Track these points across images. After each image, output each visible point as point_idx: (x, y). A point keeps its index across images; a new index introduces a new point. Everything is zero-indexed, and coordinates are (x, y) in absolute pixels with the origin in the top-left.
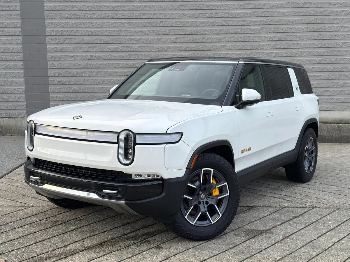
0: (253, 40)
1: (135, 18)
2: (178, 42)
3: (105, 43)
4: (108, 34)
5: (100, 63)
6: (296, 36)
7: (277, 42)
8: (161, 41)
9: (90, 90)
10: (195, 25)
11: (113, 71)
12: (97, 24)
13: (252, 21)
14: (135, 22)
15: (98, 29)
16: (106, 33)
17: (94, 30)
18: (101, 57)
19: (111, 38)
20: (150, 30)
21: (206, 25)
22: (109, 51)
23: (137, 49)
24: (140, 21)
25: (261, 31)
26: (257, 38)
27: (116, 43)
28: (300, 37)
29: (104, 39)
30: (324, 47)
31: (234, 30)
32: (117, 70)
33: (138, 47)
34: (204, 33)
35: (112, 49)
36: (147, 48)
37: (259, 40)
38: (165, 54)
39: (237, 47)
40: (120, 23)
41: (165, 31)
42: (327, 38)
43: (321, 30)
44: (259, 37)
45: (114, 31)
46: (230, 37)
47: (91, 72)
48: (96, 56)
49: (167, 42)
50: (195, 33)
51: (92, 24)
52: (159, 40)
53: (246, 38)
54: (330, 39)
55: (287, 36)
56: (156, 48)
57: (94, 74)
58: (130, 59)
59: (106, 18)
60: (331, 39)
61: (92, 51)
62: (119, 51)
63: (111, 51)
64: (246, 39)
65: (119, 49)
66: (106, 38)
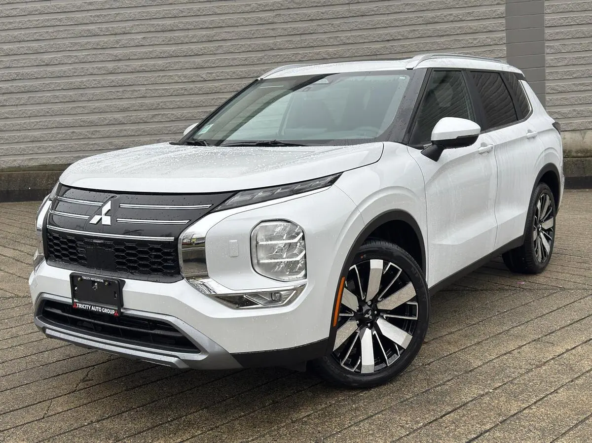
0: (264, 36)
1: (77, 9)
2: (147, 44)
3: (35, 52)
4: (38, 38)
5: (31, 83)
6: (332, 24)
7: (302, 36)
8: (120, 44)
9: (19, 127)
10: (170, 16)
11: (51, 95)
12: (21, 24)
13: (259, 5)
14: (77, 16)
15: (23, 32)
16: (36, 37)
17: (17, 33)
18: (32, 75)
19: (42, 44)
20: (102, 28)
21: (188, 15)
22: (43, 64)
23: (84, 58)
24: (84, 14)
25: (276, 20)
26: (271, 31)
27: (51, 51)
28: (339, 26)
29: (34, 46)
30: (378, 40)
31: (233, 21)
32: (57, 93)
33: (85, 55)
34: (185, 28)
35: (46, 62)
36: (100, 56)
37: (274, 35)
38: (127, 64)
39: (240, 48)
40: (54, 19)
41: (125, 28)
42: (383, 26)
43: (373, 13)
44: (273, 29)
45: (47, 32)
46: (228, 32)
47: (18, 99)
48: (23, 74)
49: (130, 46)
50: (171, 29)
51: (14, 25)
52: (117, 42)
53: (252, 32)
54: (387, 26)
55: (318, 25)
56: (113, 55)
57: (23, 102)
58: (76, 75)
59: (33, 13)
60: (390, 27)
61: (17, 66)
62: (57, 63)
63: (45, 64)
64: (253, 34)
65: (57, 60)
66: (35, 45)
